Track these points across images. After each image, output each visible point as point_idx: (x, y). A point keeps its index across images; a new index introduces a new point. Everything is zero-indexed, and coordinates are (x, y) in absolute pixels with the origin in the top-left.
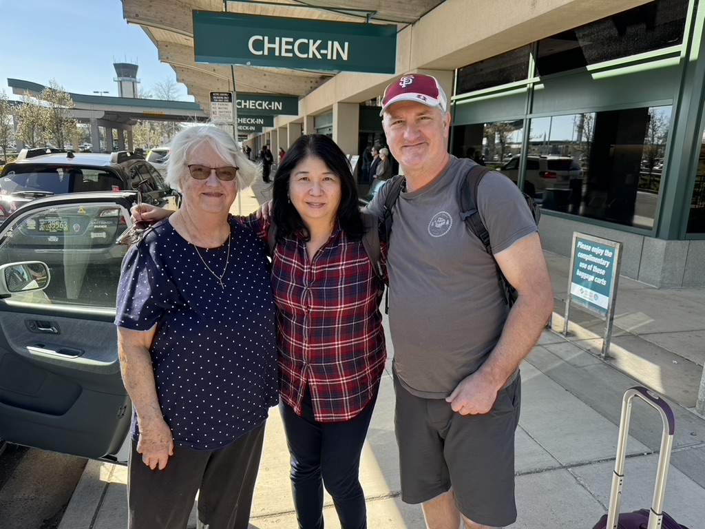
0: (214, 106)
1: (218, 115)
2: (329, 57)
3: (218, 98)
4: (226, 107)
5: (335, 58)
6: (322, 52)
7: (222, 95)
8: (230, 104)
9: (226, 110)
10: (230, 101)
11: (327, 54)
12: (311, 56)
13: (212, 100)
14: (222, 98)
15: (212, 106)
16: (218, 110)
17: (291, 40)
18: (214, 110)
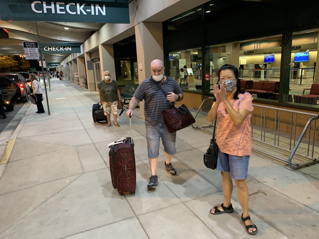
0: (27, 50)
1: (29, 55)
2: (93, 13)
3: (29, 45)
4: (34, 50)
5: (97, 14)
6: (87, 10)
7: (31, 43)
8: (37, 49)
9: (34, 52)
10: (37, 47)
11: (91, 12)
12: (79, 13)
13: (25, 47)
14: (31, 45)
15: (25, 50)
16: (29, 52)
17: (63, 3)
18: (27, 52)
